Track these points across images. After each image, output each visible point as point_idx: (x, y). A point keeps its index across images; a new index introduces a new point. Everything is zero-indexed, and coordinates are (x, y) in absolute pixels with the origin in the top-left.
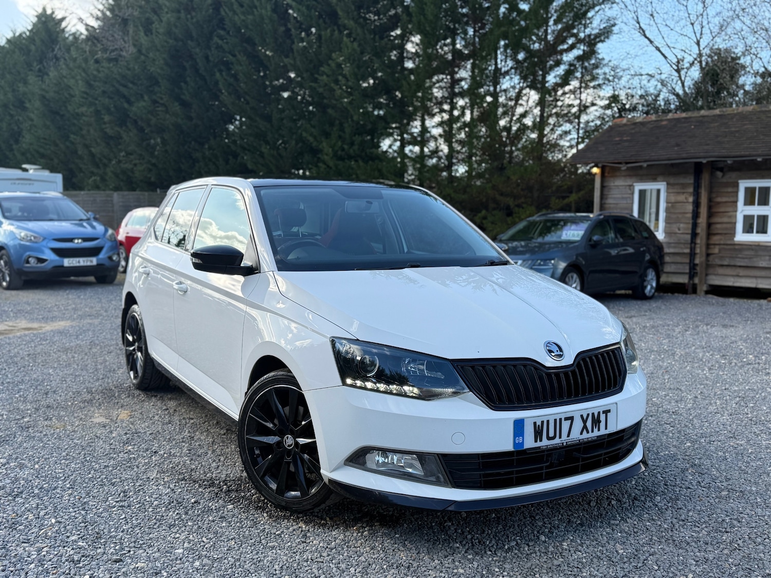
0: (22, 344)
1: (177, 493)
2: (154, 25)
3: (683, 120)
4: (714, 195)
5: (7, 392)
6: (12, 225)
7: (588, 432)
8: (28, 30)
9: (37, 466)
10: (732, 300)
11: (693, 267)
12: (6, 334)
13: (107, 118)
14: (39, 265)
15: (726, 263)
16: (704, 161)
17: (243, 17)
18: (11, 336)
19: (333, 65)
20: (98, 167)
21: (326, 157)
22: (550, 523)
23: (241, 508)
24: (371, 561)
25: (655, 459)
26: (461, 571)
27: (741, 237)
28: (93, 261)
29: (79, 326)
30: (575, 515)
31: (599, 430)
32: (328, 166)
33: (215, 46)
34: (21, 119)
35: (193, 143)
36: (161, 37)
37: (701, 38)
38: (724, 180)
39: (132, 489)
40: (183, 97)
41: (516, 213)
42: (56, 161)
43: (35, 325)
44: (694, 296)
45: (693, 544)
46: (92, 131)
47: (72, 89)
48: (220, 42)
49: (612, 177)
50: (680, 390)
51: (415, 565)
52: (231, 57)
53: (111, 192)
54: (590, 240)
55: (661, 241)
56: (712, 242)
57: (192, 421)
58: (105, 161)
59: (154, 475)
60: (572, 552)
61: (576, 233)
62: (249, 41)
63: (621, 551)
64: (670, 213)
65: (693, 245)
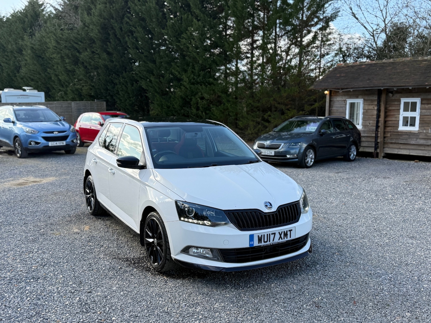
0: (33, 191)
1: (113, 264)
2: (92, 11)
3: (373, 65)
4: (388, 106)
5: (31, 217)
6: (22, 124)
7: (282, 239)
8: (23, 9)
9: (51, 253)
10: (396, 161)
11: (377, 143)
12: (24, 185)
13: (67, 61)
14: (36, 145)
15: (394, 142)
16: (382, 89)
17: (140, 7)
18: (27, 186)
19: (189, 34)
20: (63, 87)
21: (185, 83)
22: (269, 276)
23: (140, 270)
24: (192, 292)
25: (323, 248)
26: (228, 295)
27: (402, 128)
28: (64, 143)
29: (60, 180)
30: (280, 273)
31: (287, 238)
32: (186, 88)
33: (125, 22)
34: (20, 59)
35: (114, 75)
36: (96, 17)
37: (386, 18)
38: (393, 98)
39: (93, 262)
40: (108, 50)
41: (286, 113)
42: (40, 83)
43: (38, 179)
44: (377, 159)
45: (326, 285)
46: (59, 67)
47: (48, 44)
48: (128, 20)
49: (335, 95)
50: (347, 214)
51: (210, 293)
52: (134, 28)
53: (71, 102)
54: (320, 132)
55: (359, 130)
56: (386, 131)
57: (118, 231)
58: (67, 84)
59: (102, 256)
60: (275, 288)
61: (313, 127)
62: (143, 20)
63: (295, 288)
64: (365, 115)
65: (377, 132)
